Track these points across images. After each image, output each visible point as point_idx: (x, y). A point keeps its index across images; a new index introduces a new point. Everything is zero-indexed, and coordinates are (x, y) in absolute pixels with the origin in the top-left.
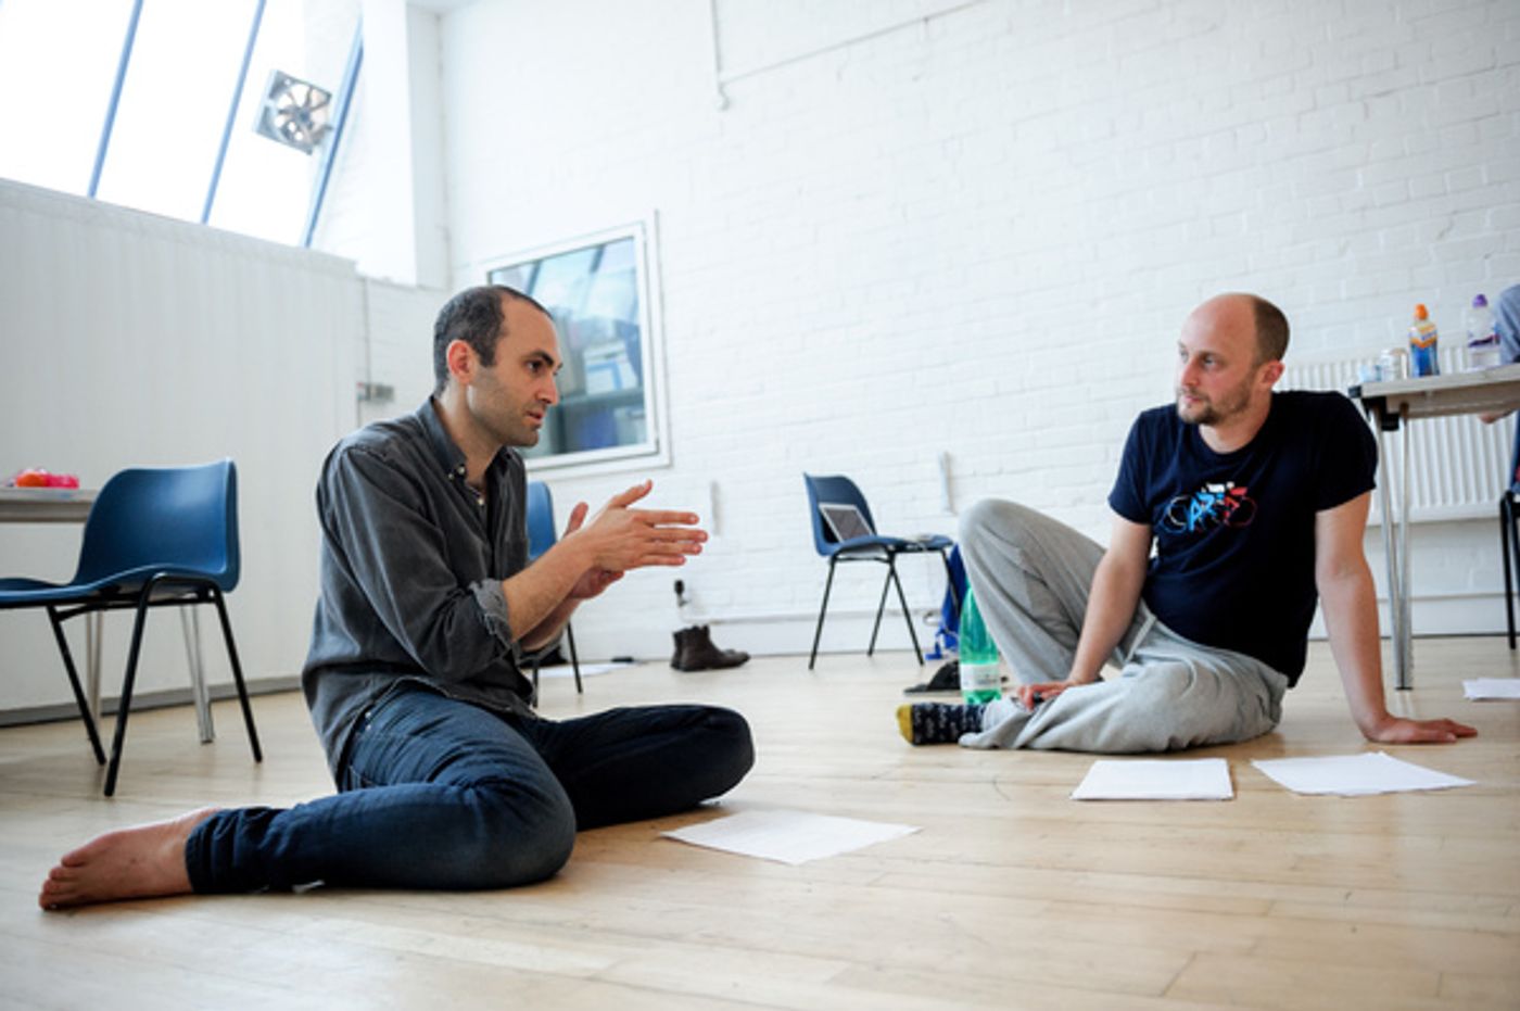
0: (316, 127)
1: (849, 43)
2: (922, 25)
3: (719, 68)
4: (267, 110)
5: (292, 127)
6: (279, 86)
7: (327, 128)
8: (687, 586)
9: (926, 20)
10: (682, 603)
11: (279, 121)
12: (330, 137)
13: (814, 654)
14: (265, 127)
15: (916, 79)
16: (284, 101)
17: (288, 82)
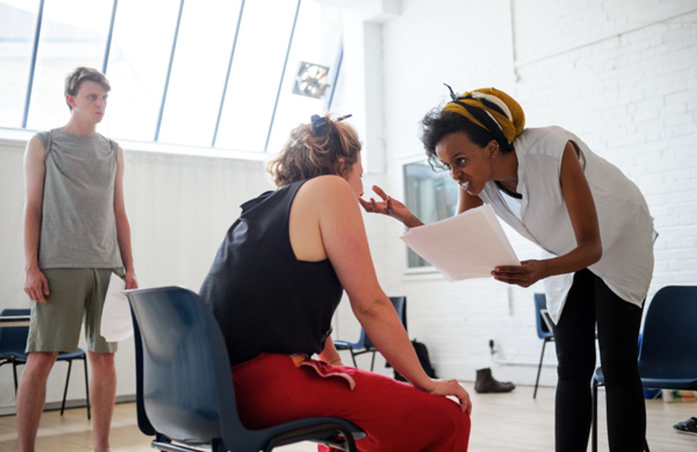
0: (322, 87)
1: (579, 48)
2: (617, 39)
3: (515, 59)
4: (297, 83)
5: (310, 88)
6: (303, 68)
7: (327, 86)
8: (495, 343)
9: (619, 35)
10: (493, 352)
11: (303, 86)
12: (328, 91)
13: (537, 386)
14: (296, 90)
15: (614, 68)
16: (305, 76)
17: (307, 66)
